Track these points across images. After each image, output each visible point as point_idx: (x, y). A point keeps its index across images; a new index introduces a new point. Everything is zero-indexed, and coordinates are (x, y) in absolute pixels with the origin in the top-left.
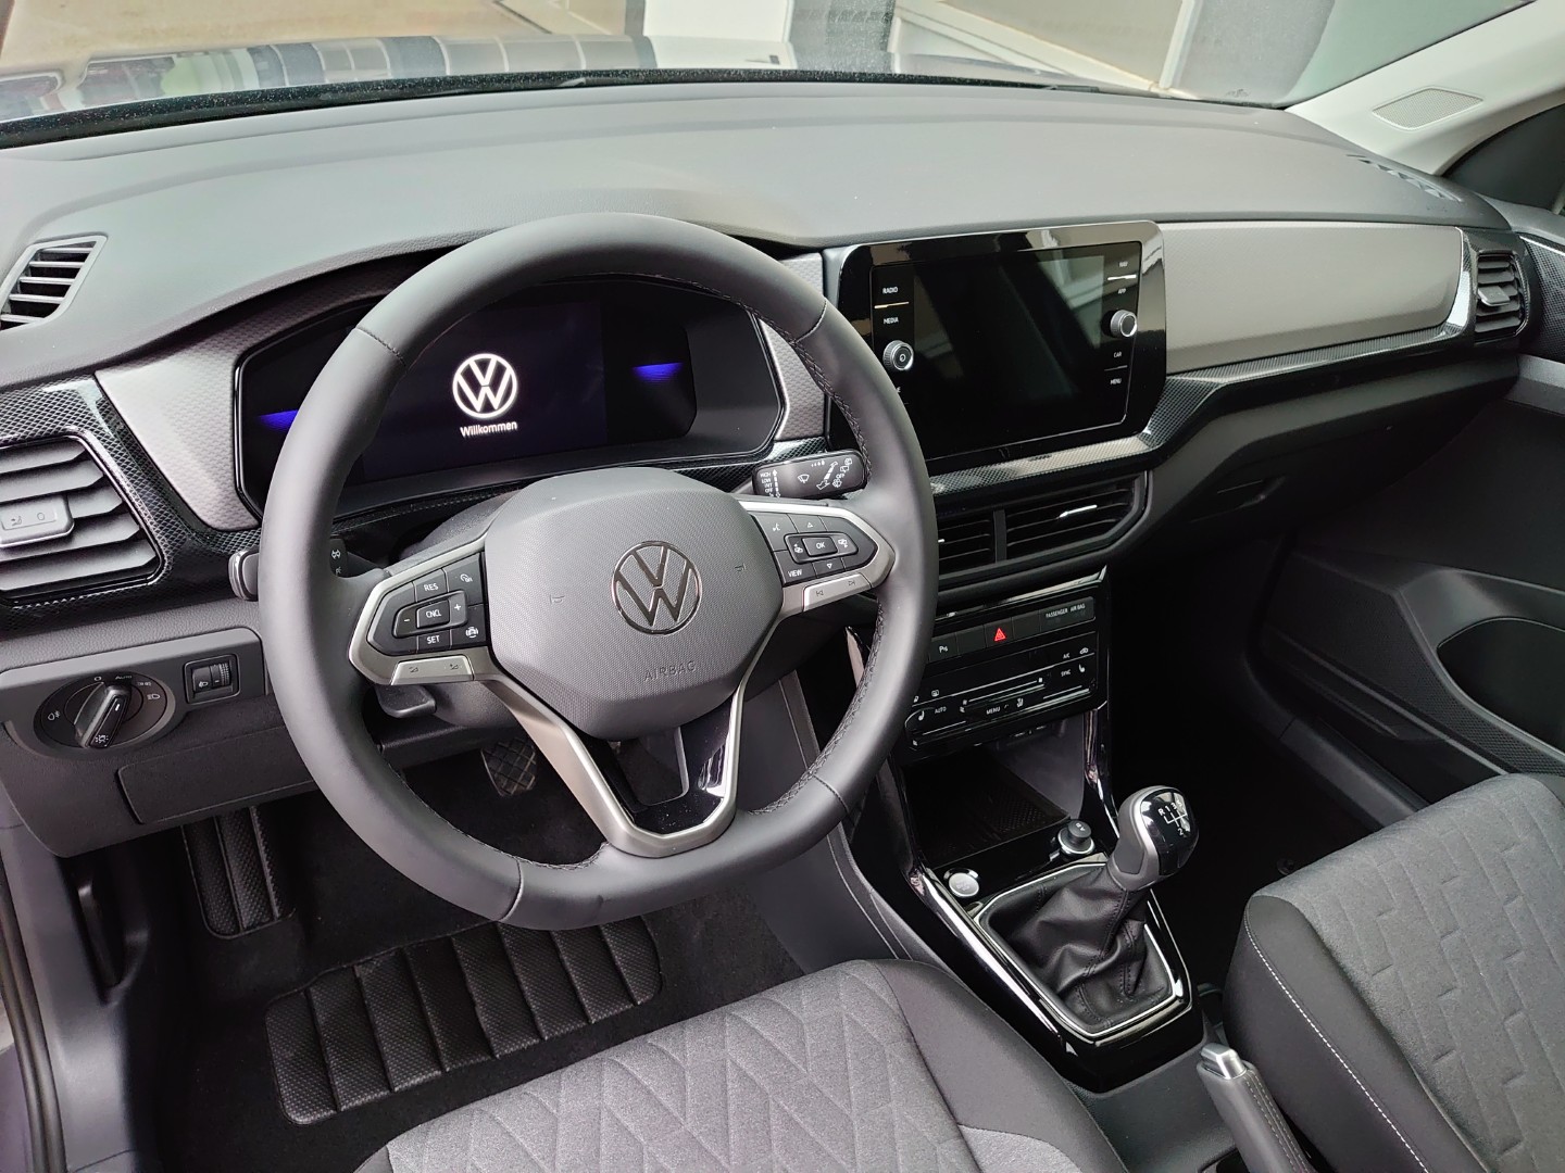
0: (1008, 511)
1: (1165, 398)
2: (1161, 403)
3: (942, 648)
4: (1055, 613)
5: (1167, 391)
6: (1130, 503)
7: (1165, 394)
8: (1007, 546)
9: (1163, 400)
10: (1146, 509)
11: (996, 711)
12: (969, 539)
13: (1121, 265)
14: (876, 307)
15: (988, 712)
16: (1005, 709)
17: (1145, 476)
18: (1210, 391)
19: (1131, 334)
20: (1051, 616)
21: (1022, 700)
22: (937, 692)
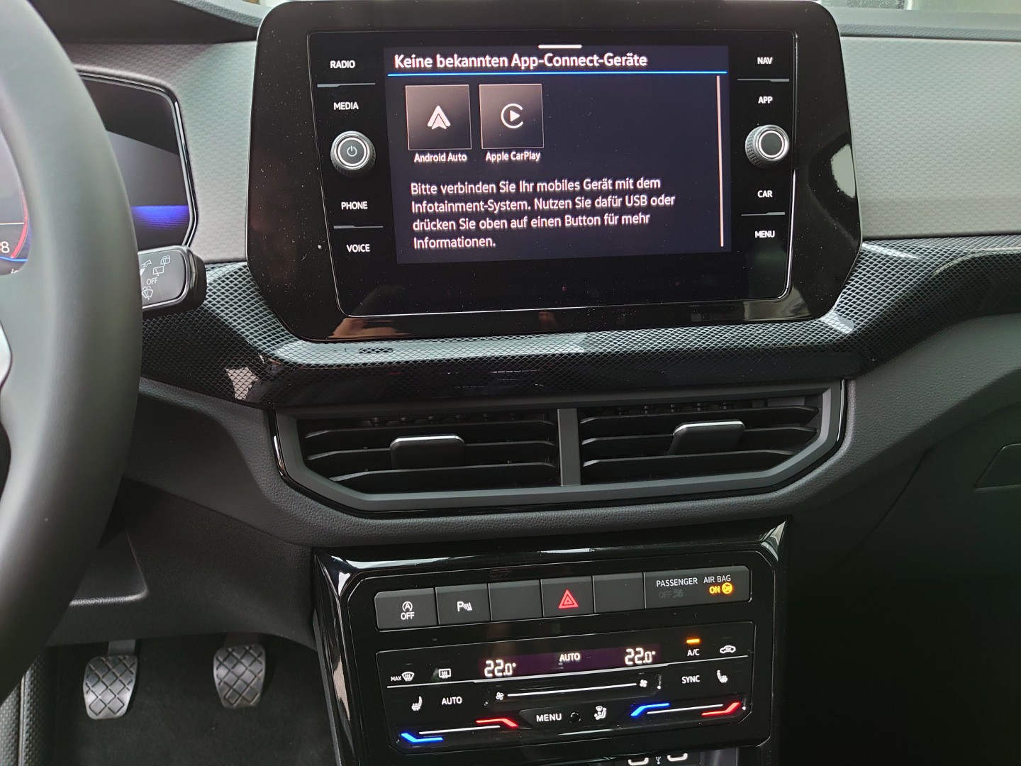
1: (864, 269)
2: (856, 276)
3: (461, 604)
4: (673, 582)
5: (867, 261)
6: (816, 430)
7: (863, 264)
8: (582, 464)
9: (860, 273)
10: (845, 440)
11: (554, 719)
12: (512, 443)
13: (761, 61)
14: (319, 86)
15: (539, 719)
16: (571, 719)
17: (841, 388)
18: (948, 262)
19: (779, 156)
20: (666, 584)
21: (605, 709)
22: (448, 672)
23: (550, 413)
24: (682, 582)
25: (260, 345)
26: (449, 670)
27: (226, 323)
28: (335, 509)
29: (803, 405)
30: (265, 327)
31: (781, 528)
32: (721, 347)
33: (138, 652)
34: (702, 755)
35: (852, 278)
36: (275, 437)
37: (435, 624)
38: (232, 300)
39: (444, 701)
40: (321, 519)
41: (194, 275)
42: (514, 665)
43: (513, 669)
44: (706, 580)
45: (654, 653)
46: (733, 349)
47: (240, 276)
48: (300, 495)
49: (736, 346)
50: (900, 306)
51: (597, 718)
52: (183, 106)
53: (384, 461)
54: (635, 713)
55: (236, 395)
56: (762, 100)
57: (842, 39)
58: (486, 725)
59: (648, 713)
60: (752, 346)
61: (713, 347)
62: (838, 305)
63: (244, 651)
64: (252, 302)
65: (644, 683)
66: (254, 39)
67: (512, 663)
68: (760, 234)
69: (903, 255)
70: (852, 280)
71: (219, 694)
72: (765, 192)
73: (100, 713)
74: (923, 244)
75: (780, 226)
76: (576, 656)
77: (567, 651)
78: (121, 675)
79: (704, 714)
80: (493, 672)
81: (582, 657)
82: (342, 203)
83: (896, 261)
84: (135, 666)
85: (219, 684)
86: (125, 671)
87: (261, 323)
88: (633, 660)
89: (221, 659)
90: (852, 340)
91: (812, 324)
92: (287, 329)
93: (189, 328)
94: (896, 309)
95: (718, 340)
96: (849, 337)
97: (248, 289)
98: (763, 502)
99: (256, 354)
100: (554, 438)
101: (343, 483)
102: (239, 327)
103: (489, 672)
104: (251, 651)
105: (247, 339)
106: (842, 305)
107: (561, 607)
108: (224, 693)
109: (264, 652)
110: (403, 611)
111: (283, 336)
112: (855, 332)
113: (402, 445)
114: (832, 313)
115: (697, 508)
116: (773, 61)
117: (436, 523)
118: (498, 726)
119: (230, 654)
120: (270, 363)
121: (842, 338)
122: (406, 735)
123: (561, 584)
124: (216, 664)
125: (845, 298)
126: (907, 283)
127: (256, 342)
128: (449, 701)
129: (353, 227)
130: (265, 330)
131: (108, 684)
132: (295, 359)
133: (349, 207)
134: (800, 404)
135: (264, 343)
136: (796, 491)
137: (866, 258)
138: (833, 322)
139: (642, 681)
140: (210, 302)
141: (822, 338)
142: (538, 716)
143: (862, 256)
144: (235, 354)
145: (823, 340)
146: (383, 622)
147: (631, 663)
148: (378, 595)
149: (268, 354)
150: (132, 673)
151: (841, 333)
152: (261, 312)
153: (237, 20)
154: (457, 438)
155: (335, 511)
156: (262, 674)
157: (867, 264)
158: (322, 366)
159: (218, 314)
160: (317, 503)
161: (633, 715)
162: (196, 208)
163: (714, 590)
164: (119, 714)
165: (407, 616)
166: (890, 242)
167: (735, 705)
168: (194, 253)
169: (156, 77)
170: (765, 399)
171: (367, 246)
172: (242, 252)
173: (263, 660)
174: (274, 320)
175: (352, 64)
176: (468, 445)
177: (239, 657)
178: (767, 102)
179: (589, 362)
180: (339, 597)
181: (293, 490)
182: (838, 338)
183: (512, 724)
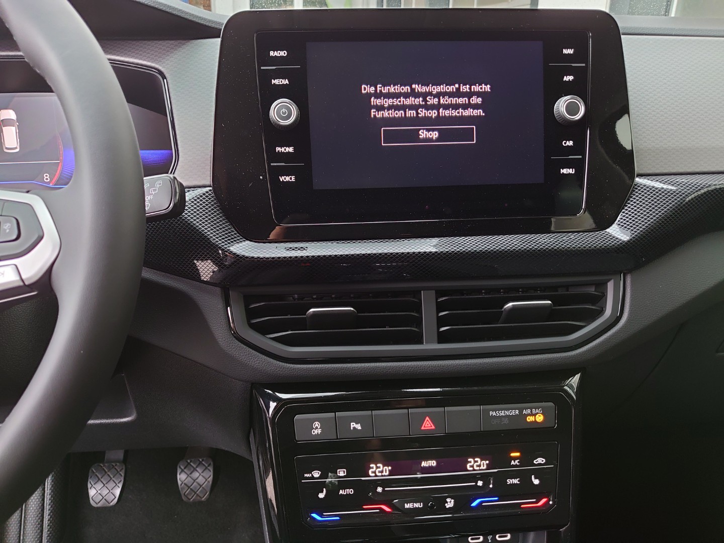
0: (440, 293)
1: (637, 196)
2: (632, 201)
3: (353, 425)
4: (501, 412)
5: (639, 190)
6: (602, 308)
7: (637, 192)
8: (438, 329)
9: (634, 199)
10: (624, 315)
11: (417, 507)
12: (390, 314)
13: (565, 51)
14: (262, 68)
15: (407, 506)
16: (429, 507)
17: (621, 280)
18: (697, 191)
19: (578, 117)
20: (497, 414)
21: (453, 501)
22: (344, 471)
23: (416, 293)
24: (507, 413)
25: (220, 244)
26: (345, 470)
27: (197, 228)
28: (269, 357)
29: (594, 290)
30: (224, 231)
31: (577, 377)
32: (536, 249)
33: (125, 461)
34: (521, 535)
35: (629, 202)
36: (229, 308)
37: (336, 438)
38: (201, 212)
39: (341, 492)
40: (259, 363)
41: (178, 194)
42: (390, 468)
43: (389, 471)
44: (524, 412)
45: (487, 462)
46: (545, 250)
47: (207, 196)
48: (245, 347)
49: (547, 248)
50: (663, 222)
51: (447, 507)
52: (169, 82)
53: (302, 325)
54: (474, 504)
55: (202, 278)
56: (566, 79)
57: (622, 37)
58: (369, 509)
59: (483, 504)
60: (558, 248)
61: (531, 249)
62: (619, 221)
63: (199, 462)
64: (215, 214)
65: (480, 483)
66: (219, 37)
67: (388, 467)
68: (564, 171)
69: (665, 187)
70: (629, 203)
71: (181, 492)
72: (568, 142)
73: (99, 502)
74: (679, 179)
75: (578, 165)
76: (433, 463)
77: (427, 459)
78: (114, 477)
79: (522, 506)
80: (375, 472)
81: (437, 463)
82: (277, 148)
83: (660, 190)
84: (123, 471)
85: (181, 485)
86: (116, 474)
87: (221, 229)
88: (472, 466)
89: (183, 468)
90: (629, 245)
91: (601, 234)
92: (239, 233)
93: (171, 232)
94: (660, 224)
95: (535, 244)
96: (626, 243)
97: (212, 205)
98: (565, 358)
99: (217, 249)
100: (419, 311)
101: (274, 339)
102: (206, 231)
103: (373, 472)
104: (203, 462)
105: (211, 239)
106: (622, 221)
107: (423, 428)
108: (184, 491)
109: (212, 463)
110: (314, 429)
111: (235, 237)
112: (631, 239)
113: (315, 313)
114: (615, 226)
115: (519, 361)
116: (574, 52)
117: (337, 368)
118: (378, 511)
119: (189, 464)
120: (226, 255)
121: (621, 243)
122: (314, 515)
123: (423, 413)
124: (179, 471)
125: (624, 216)
126: (668, 205)
127: (217, 241)
128: (345, 492)
129: (283, 164)
130: (223, 233)
131: (105, 483)
132: (243, 253)
133: (281, 151)
134: (592, 290)
135: (223, 242)
136: (588, 350)
137: (639, 188)
138: (615, 232)
139: (479, 482)
140: (186, 214)
141: (607, 244)
142: (406, 504)
143: (636, 187)
144: (202, 249)
145: (608, 245)
146: (300, 436)
147: (471, 469)
148: (297, 417)
149: (226, 250)
150: (122, 476)
151: (621, 240)
152: (221, 221)
153: (207, 24)
154: (352, 309)
155: (268, 358)
156: (211, 479)
157: (640, 192)
158: (262, 258)
159: (191, 222)
160: (256, 353)
161: (472, 505)
162: (178, 150)
163: (530, 419)
164: (112, 504)
165: (316, 432)
166: (656, 177)
167: (544, 500)
168: (178, 179)
169: (152, 62)
170: (567, 286)
171: (293, 178)
172: (208, 180)
173: (211, 468)
174: (229, 227)
175: (285, 53)
176: (360, 314)
177: (195, 466)
178: (569, 80)
179: (444, 258)
180: (270, 418)
181: (240, 344)
182: (618, 243)
183: (388, 509)
